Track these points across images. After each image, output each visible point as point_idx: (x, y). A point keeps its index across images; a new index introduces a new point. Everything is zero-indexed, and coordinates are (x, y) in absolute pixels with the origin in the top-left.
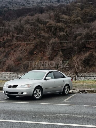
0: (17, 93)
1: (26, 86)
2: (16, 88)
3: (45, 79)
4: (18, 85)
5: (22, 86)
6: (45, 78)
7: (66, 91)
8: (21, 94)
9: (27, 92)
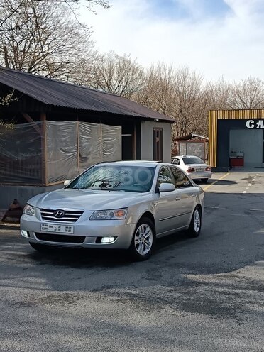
0: (81, 239)
2: (75, 221)
3: (157, 191)
8: (94, 243)
9: (116, 237)
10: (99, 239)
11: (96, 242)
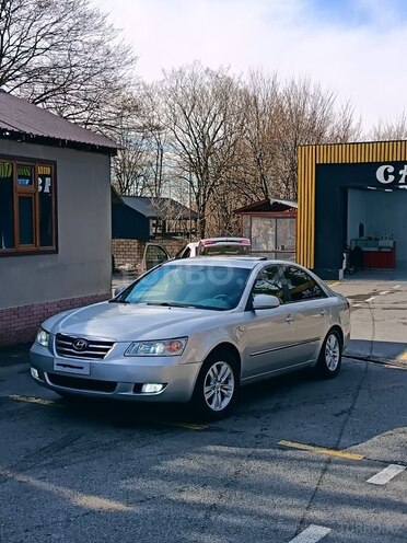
0: (111, 386)
1: (159, 348)
2: (102, 357)
3: (250, 307)
4: (111, 344)
5: (134, 347)
6: (251, 299)
7: (328, 359)
8: (131, 393)
9: (165, 385)
10: (138, 387)
11: (134, 391)
